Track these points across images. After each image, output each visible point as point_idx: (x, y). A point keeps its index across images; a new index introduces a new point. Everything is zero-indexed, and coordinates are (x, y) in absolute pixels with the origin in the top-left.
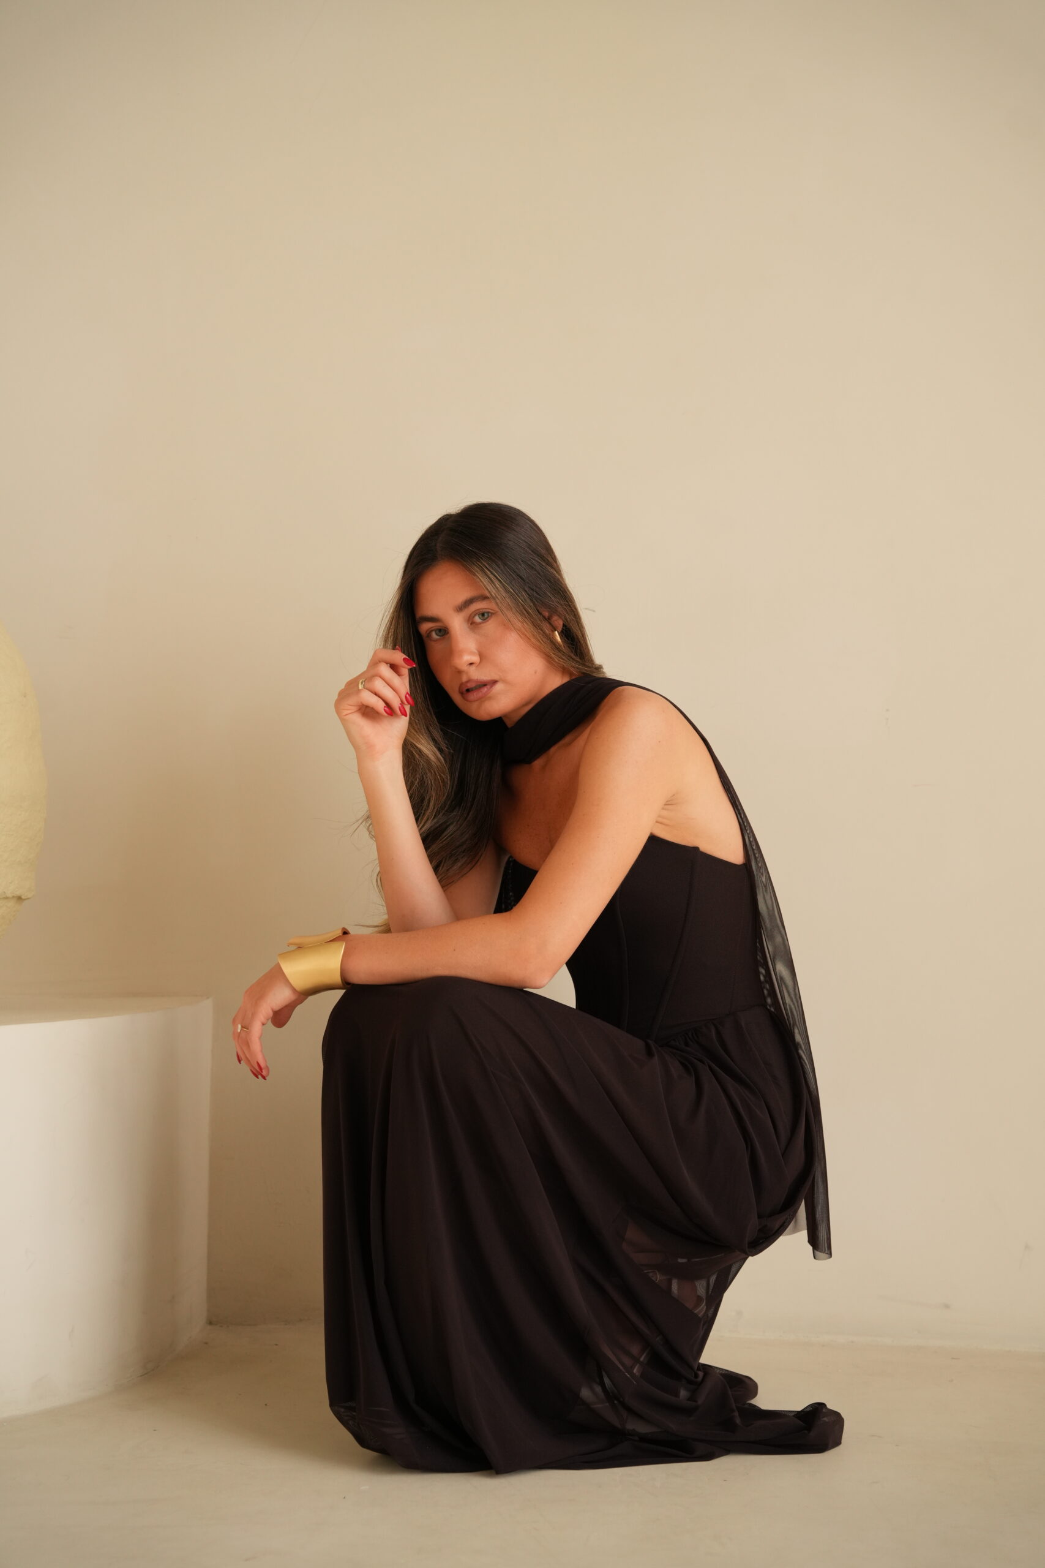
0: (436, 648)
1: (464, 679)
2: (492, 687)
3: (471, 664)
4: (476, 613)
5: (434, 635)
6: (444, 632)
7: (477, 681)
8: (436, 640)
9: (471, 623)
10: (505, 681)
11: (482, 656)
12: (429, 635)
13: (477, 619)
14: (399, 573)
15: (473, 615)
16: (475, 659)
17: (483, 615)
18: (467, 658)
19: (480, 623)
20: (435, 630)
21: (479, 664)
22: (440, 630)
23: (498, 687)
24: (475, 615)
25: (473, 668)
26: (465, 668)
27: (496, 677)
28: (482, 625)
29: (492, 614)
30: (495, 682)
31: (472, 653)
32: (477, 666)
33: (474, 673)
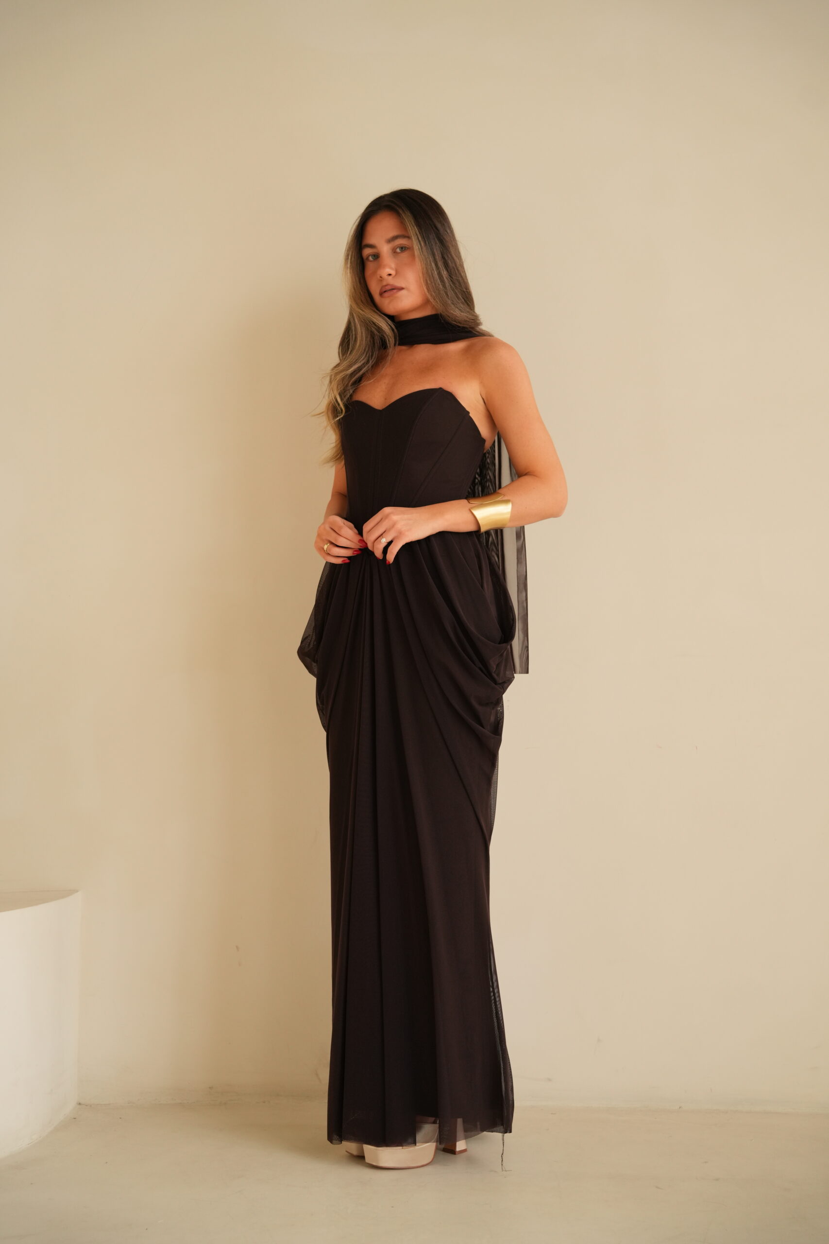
0: (370, 266)
1: (384, 283)
2: (398, 291)
3: (390, 275)
4: (398, 246)
5: (371, 258)
6: (377, 256)
7: (391, 286)
8: (371, 261)
9: (394, 251)
10: (408, 289)
11: (397, 272)
12: (367, 258)
13: (398, 250)
14: (357, 220)
15: (395, 247)
16: (393, 272)
17: (402, 248)
18: (388, 270)
19: (399, 253)
20: (372, 256)
21: (395, 275)
22: (374, 256)
23: (403, 292)
24: (397, 248)
25: (390, 277)
26: (385, 275)
27: (403, 286)
29: (408, 248)
30: (402, 289)
31: (391, 268)
32: (393, 277)
33: (391, 281)
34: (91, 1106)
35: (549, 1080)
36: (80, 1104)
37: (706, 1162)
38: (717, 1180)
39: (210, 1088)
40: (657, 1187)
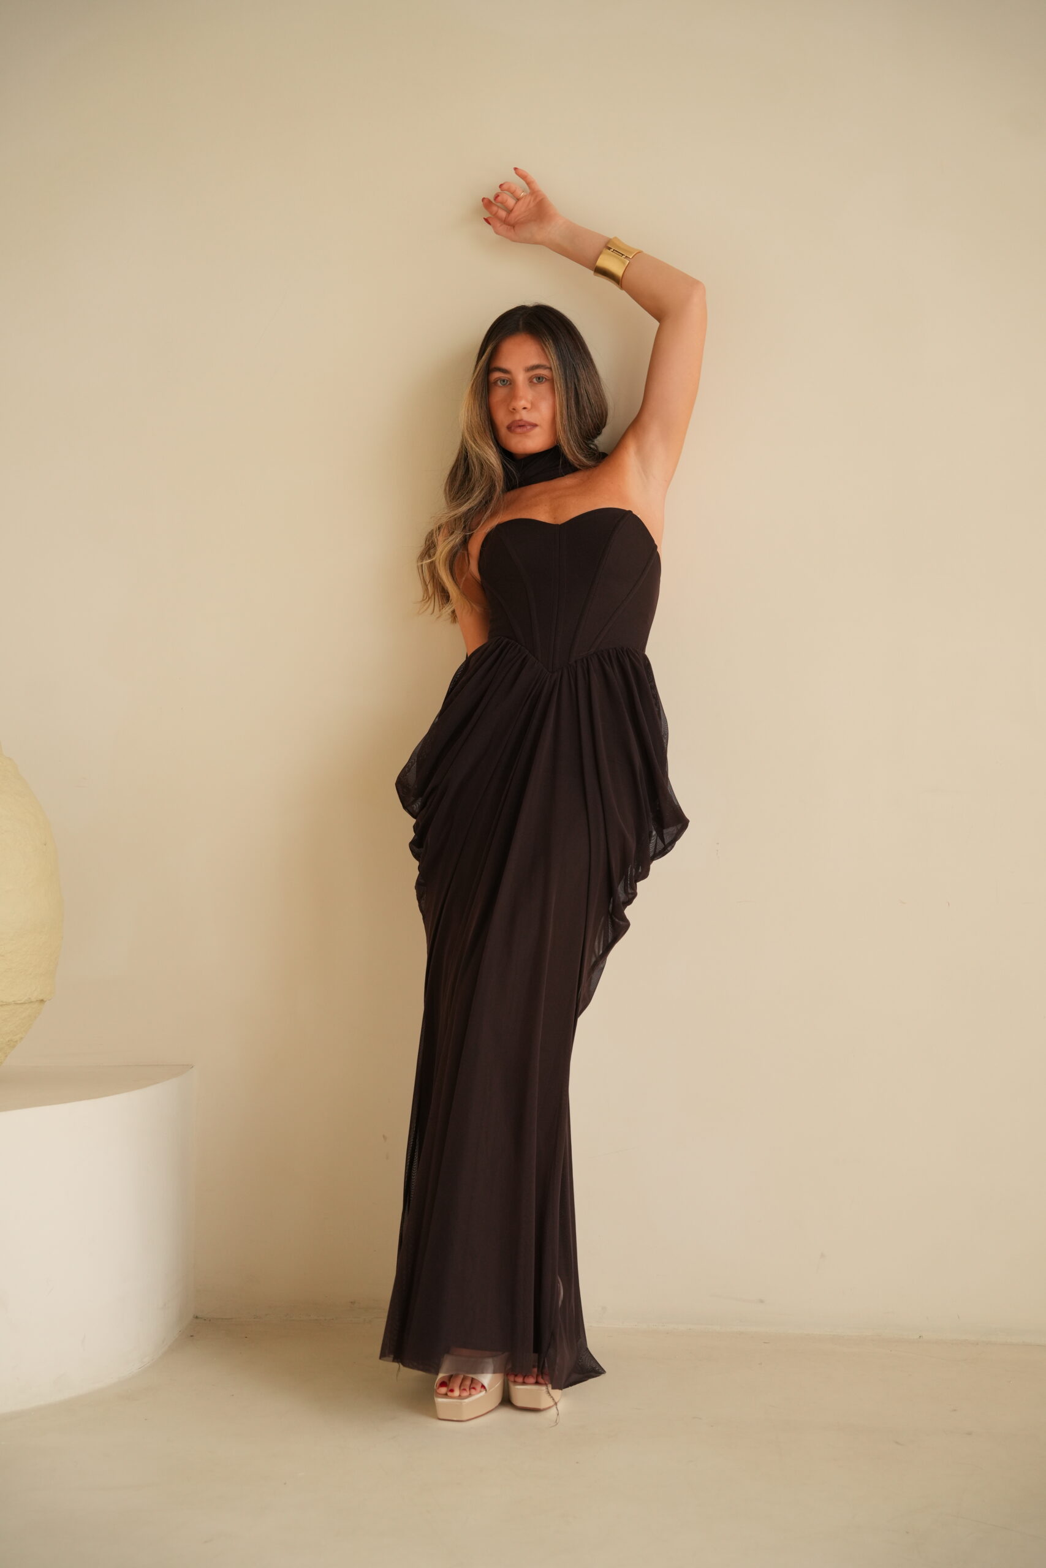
0: (499, 393)
2: (533, 428)
3: (525, 408)
5: (499, 383)
7: (525, 421)
8: (501, 387)
9: (530, 380)
10: (541, 427)
11: (532, 404)
12: (495, 383)
13: (535, 380)
15: (533, 376)
17: (539, 378)
18: (523, 403)
20: (502, 380)
21: (530, 410)
22: (506, 382)
23: (537, 429)
24: (535, 378)
25: (525, 411)
26: (519, 409)
27: (534, 422)
28: (538, 385)
30: (536, 426)
31: (527, 401)
32: (528, 411)
34: (210, 1320)
35: (762, 1301)
36: (197, 1317)
37: (955, 1410)
38: (970, 1434)
39: (352, 1302)
40: (897, 1443)
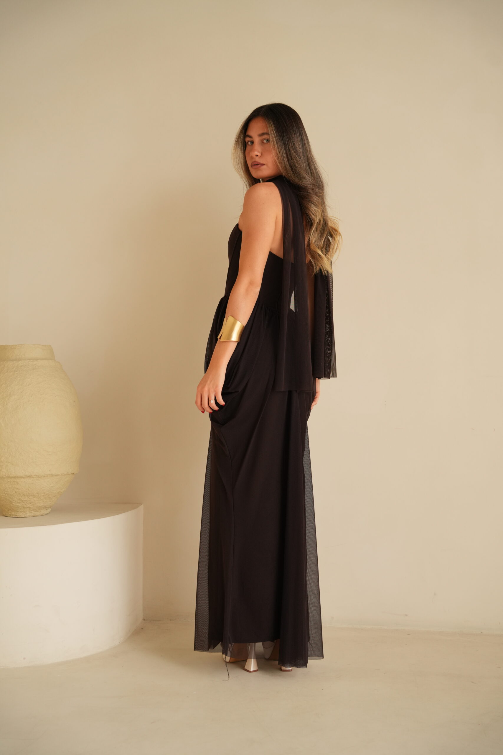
0: (248, 148)
1: (254, 160)
2: (261, 166)
3: (257, 156)
4: (265, 139)
5: (249, 143)
6: (252, 143)
7: (258, 162)
8: (249, 145)
10: (267, 165)
15: (263, 139)
17: (267, 140)
18: (256, 153)
20: (251, 142)
21: (261, 156)
23: (264, 167)
26: (254, 156)
27: (264, 163)
28: (266, 144)
29: (270, 141)
30: (263, 165)
31: (258, 152)
32: (259, 157)
33: (258, 160)
35: (406, 615)
